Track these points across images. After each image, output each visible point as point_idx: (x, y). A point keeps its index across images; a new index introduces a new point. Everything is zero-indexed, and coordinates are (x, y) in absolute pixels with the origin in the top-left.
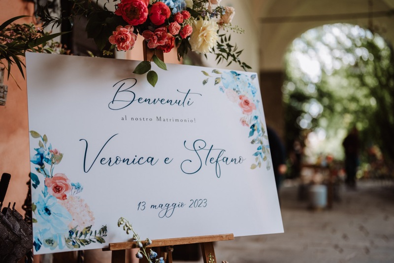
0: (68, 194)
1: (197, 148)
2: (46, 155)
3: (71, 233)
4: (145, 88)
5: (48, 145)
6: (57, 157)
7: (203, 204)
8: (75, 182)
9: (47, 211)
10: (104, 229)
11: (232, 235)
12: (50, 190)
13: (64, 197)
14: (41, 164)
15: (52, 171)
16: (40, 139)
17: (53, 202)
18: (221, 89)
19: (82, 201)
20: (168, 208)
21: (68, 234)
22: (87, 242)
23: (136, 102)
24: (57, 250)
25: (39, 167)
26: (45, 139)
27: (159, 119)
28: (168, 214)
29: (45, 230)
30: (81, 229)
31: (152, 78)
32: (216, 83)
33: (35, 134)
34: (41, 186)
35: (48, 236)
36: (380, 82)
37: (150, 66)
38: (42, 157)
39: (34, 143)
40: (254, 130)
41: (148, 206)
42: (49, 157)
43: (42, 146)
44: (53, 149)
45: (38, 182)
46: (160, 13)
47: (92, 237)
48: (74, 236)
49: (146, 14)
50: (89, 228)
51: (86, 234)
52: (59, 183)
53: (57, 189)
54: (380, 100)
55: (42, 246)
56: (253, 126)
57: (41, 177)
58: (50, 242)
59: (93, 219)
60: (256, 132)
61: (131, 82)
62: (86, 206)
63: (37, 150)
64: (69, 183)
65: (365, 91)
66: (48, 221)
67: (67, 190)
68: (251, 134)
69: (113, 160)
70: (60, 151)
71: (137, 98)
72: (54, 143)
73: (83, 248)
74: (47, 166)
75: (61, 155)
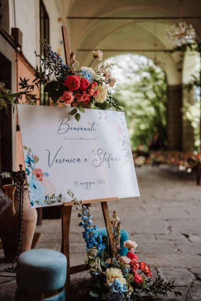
0: (43, 178)
1: (99, 153)
2: (31, 158)
3: (46, 197)
4: (73, 122)
5: (32, 154)
6: (36, 159)
7: (104, 182)
8: (46, 173)
9: (34, 186)
10: (60, 196)
11: (118, 198)
12: (35, 176)
13: (41, 179)
14: (29, 163)
15: (35, 166)
16: (28, 150)
17: (37, 182)
18: (108, 122)
19: (49, 181)
20: (88, 184)
21: (45, 198)
22: (54, 202)
23: (70, 130)
24: (41, 206)
25: (29, 164)
26: (30, 150)
27: (81, 138)
28: (88, 188)
29: (35, 196)
30: (50, 196)
31: (78, 117)
32: (106, 118)
33: (26, 148)
34: (31, 174)
35: (36, 199)
36: (157, 96)
37: (77, 111)
38: (30, 160)
39: (26, 152)
40: (124, 144)
41: (79, 183)
42: (33, 159)
43: (29, 154)
44: (34, 155)
45: (29, 173)
46: (85, 84)
47: (56, 200)
48: (47, 199)
49: (79, 86)
50: (54, 195)
51: (53, 198)
52: (39, 173)
53: (38, 176)
54: (157, 108)
55: (34, 204)
56: (124, 141)
57: (30, 170)
58: (37, 202)
59: (55, 191)
60: (125, 144)
61: (67, 119)
62: (52, 184)
63: (27, 156)
64: (43, 172)
65: (147, 102)
66: (36, 192)
67: (42, 176)
68: (123, 145)
69: (62, 161)
70: (38, 156)
71: (70, 128)
72: (35, 152)
73: (52, 205)
74: (32, 164)
75: (38, 158)
